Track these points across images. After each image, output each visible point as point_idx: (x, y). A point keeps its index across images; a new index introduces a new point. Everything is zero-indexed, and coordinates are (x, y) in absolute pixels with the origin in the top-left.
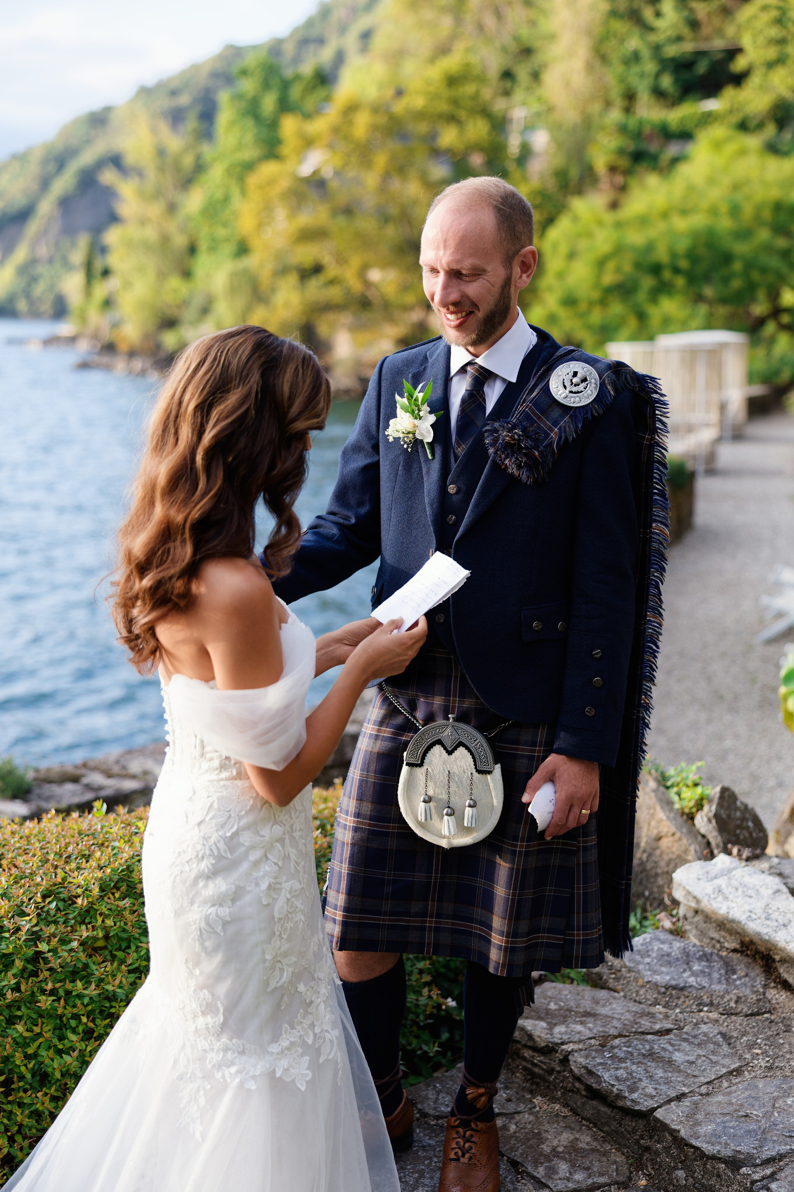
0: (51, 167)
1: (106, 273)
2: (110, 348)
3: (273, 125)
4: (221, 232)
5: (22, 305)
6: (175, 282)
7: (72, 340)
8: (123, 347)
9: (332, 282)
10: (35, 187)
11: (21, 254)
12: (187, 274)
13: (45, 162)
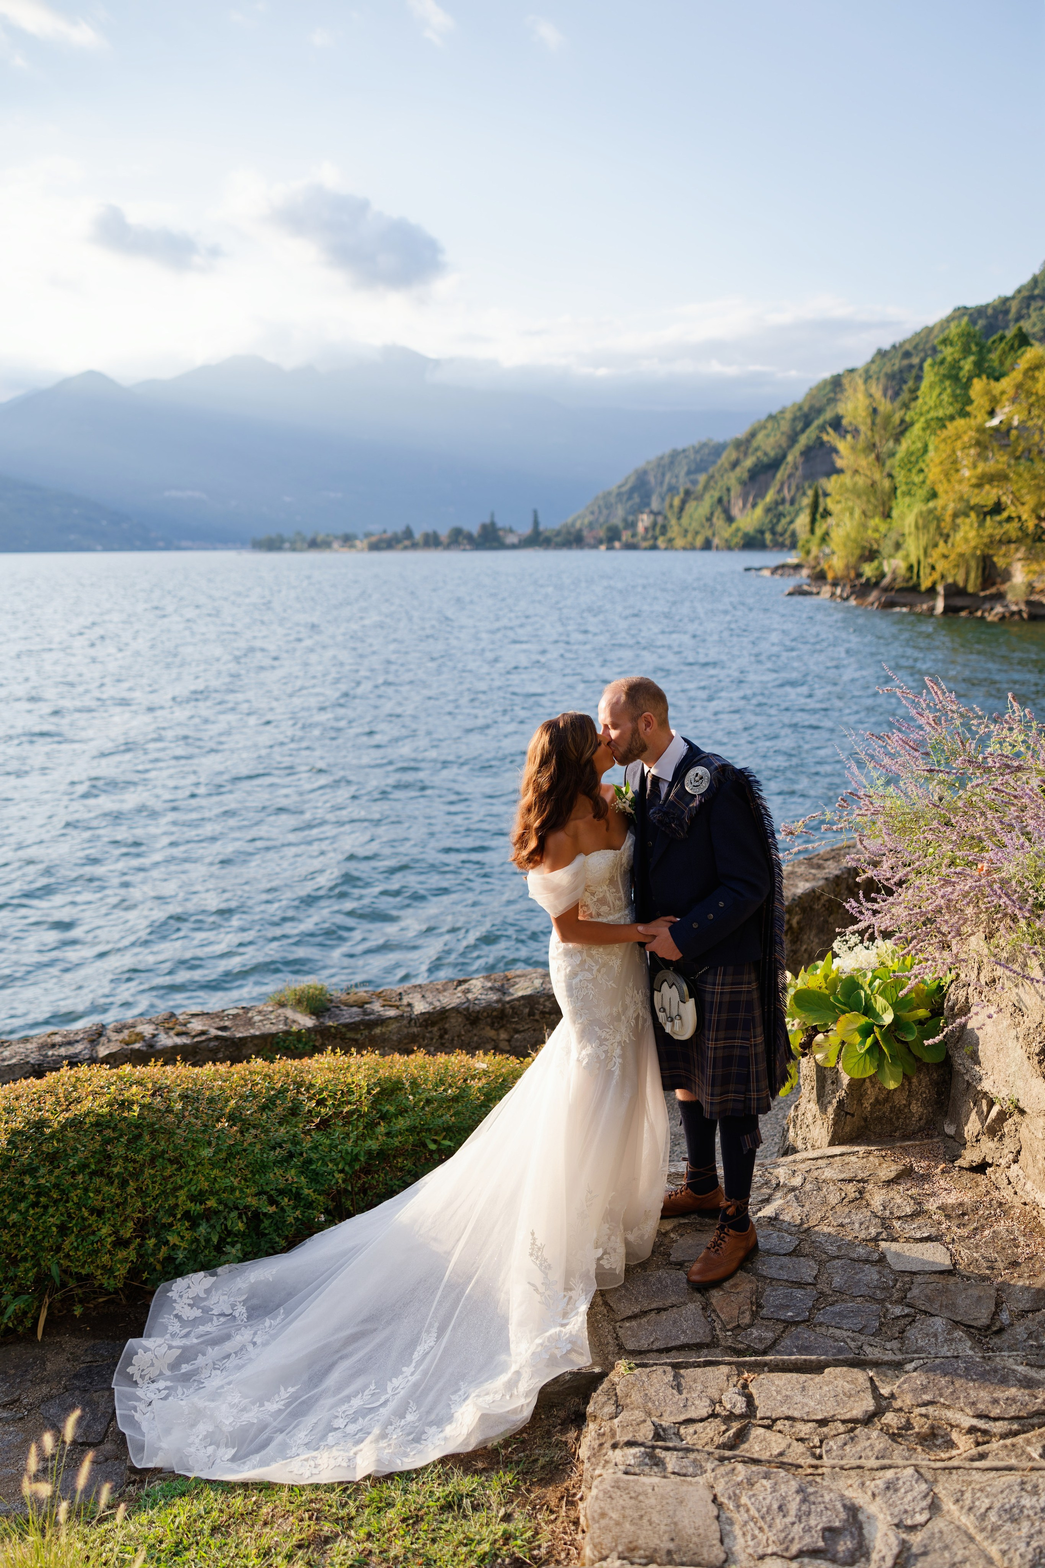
0: (799, 426)
1: (827, 513)
2: (820, 577)
3: (967, 385)
4: (917, 479)
5: (768, 536)
6: (876, 521)
7: (798, 567)
8: (830, 576)
9: (1009, 519)
10: (784, 442)
11: (770, 496)
12: (887, 516)
13: (794, 419)
